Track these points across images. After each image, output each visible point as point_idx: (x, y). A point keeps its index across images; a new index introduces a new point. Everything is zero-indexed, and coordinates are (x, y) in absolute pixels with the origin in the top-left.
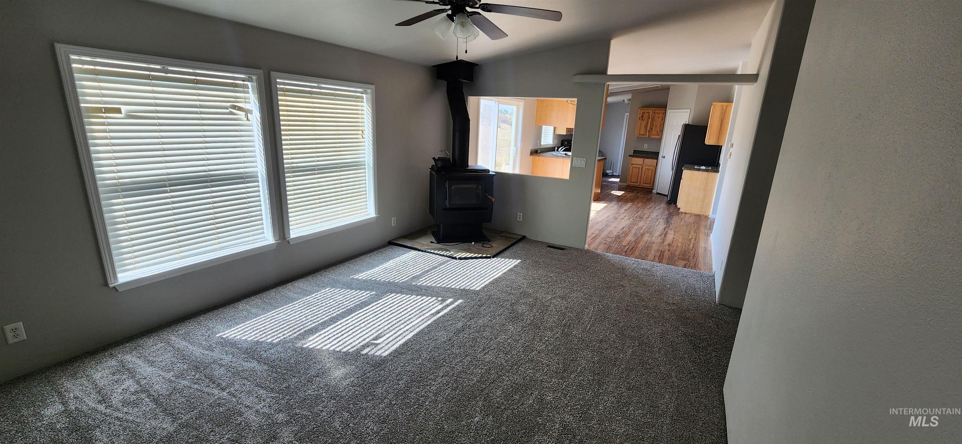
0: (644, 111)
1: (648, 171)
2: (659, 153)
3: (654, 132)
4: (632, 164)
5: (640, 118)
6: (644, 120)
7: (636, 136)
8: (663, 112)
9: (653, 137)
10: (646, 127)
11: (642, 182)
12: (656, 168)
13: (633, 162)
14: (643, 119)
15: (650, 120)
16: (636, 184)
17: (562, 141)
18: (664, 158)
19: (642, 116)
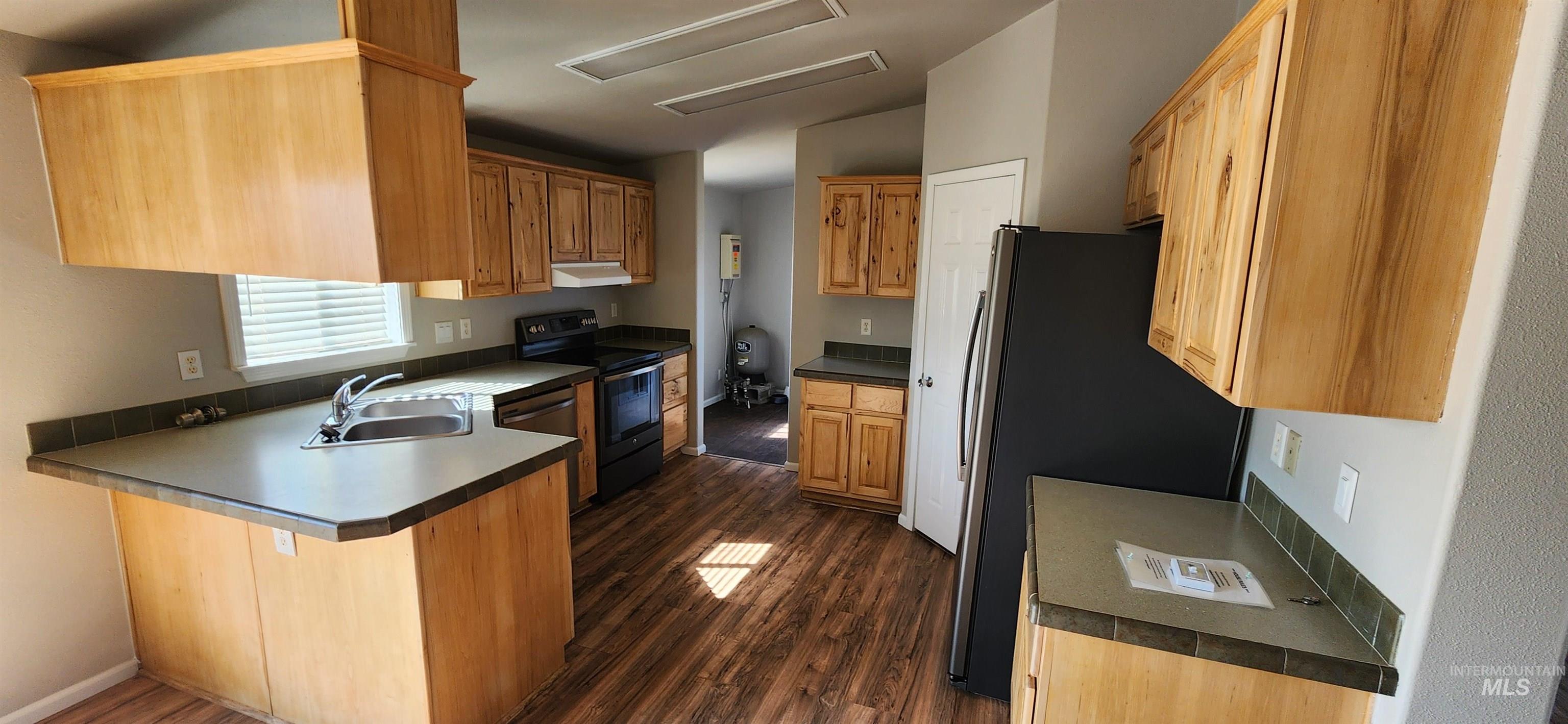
0: (841, 190)
1: (875, 434)
2: (909, 351)
3: (887, 276)
4: (811, 407)
5: (827, 220)
6: (842, 227)
7: (820, 292)
8: (910, 189)
9: (883, 292)
10: (853, 252)
11: (854, 477)
12: (903, 423)
13: (810, 399)
14: (841, 222)
15: (866, 226)
16: (833, 486)
17: (518, 322)
18: (929, 385)
19: (836, 212)
